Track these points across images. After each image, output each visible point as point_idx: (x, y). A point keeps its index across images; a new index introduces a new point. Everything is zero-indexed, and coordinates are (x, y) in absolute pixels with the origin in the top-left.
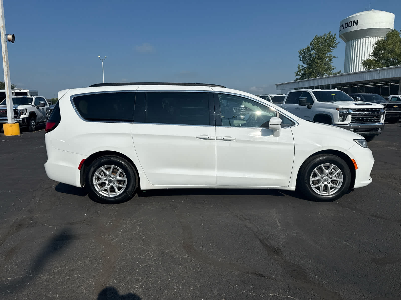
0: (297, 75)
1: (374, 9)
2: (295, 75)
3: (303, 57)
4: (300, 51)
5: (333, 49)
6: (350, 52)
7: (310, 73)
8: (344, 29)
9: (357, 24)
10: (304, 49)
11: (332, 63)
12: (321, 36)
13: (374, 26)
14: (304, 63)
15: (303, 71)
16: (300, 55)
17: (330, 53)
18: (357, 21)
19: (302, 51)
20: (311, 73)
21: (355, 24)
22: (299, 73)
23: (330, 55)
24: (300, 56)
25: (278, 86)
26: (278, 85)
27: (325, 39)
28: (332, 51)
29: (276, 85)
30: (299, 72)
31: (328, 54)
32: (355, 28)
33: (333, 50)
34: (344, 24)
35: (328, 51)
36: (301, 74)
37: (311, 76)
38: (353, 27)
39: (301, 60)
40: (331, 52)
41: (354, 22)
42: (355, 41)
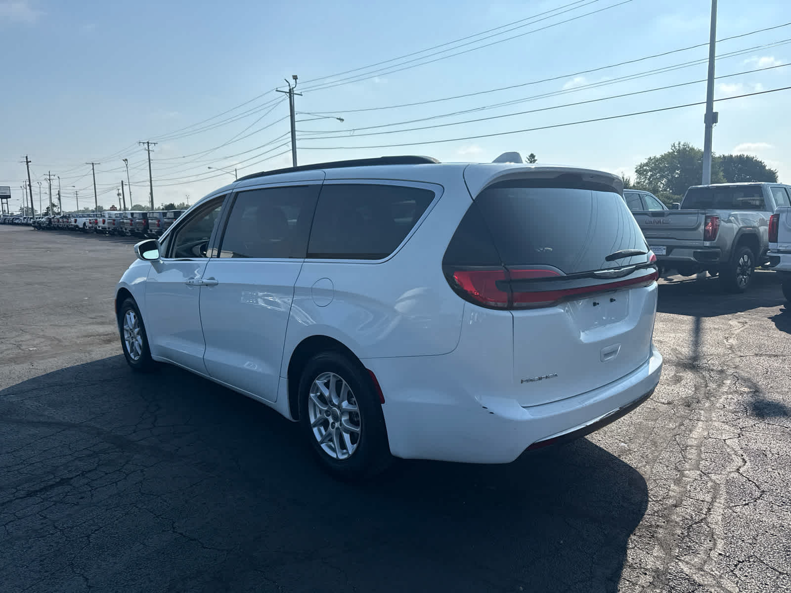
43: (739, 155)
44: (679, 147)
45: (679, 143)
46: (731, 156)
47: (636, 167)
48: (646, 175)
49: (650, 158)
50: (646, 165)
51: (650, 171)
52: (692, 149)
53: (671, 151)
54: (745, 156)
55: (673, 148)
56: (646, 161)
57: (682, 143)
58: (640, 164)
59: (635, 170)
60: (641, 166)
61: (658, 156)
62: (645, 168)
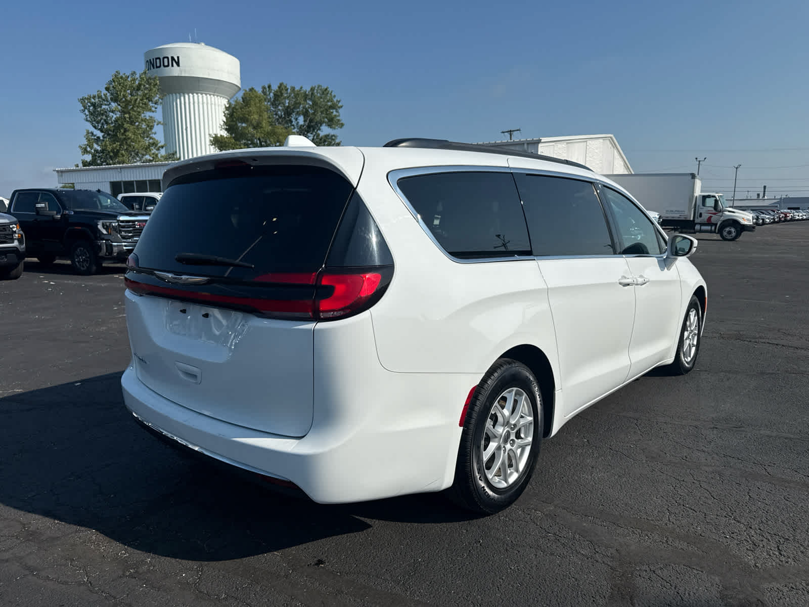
0: (85, 151)
1: (204, 42)
2: (80, 151)
3: (91, 114)
4: (83, 99)
5: (156, 106)
6: (172, 118)
7: (115, 150)
8: (154, 68)
9: (178, 64)
10: (91, 97)
11: (155, 133)
12: (127, 74)
13: (209, 75)
14: (95, 127)
15: (97, 144)
16: (83, 108)
17: (151, 114)
18: (178, 57)
19: (86, 101)
20: (118, 151)
21: (174, 63)
22: (89, 149)
23: (149, 116)
24: (84, 111)
25: (63, 174)
26: (62, 172)
27: (137, 82)
28: (153, 109)
29: (58, 171)
30: (90, 146)
31: (148, 115)
32: (175, 71)
33: (156, 108)
34: (153, 59)
35: (146, 108)
36: (93, 151)
37: (119, 157)
38: (173, 68)
39: (87, 121)
40: (153, 112)
41: (173, 58)
42: (178, 97)
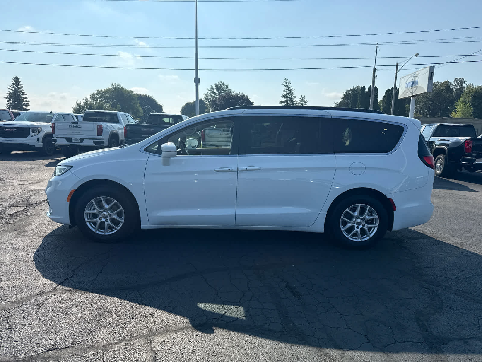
43: (144, 94)
44: (115, 86)
45: (115, 84)
46: (141, 94)
47: (90, 95)
48: (97, 100)
49: (99, 90)
50: (97, 94)
51: (99, 98)
52: (122, 88)
53: (110, 87)
54: (147, 96)
55: (112, 86)
56: (96, 92)
57: (117, 84)
58: (92, 93)
59: (90, 97)
60: (94, 95)
61: (103, 90)
62: (96, 96)
